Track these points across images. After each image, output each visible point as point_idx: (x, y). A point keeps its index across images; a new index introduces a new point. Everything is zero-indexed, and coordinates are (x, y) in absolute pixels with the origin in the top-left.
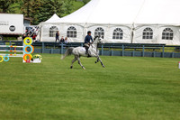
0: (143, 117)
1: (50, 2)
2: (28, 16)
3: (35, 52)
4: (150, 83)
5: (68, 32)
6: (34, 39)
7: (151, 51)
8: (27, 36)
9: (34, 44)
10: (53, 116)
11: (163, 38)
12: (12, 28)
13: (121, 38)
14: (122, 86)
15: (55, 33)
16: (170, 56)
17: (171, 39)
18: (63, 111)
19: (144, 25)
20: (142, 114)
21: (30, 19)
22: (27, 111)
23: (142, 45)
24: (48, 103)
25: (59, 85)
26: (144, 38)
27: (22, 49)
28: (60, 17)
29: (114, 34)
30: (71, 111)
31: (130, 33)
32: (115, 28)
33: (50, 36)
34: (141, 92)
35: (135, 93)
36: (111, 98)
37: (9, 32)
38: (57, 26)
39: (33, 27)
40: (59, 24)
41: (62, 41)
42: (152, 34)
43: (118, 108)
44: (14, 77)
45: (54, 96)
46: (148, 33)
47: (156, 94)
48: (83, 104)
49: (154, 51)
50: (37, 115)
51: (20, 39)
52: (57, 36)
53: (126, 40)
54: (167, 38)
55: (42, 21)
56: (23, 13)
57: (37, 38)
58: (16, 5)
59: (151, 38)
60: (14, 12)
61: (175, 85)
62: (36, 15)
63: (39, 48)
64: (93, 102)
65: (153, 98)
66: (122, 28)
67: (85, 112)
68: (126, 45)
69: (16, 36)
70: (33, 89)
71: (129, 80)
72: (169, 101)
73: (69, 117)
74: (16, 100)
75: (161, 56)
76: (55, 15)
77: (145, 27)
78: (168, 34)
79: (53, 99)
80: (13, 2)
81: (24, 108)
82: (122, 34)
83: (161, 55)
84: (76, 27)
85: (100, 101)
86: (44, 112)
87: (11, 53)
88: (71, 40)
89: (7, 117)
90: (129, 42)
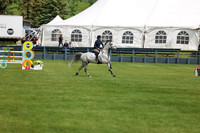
0: (156, 130)
1: (53, 3)
2: (28, 18)
3: (35, 58)
4: (163, 92)
5: (72, 36)
6: (35, 43)
7: (164, 57)
8: (27, 40)
9: (35, 49)
10: (55, 129)
11: (178, 42)
12: (10, 31)
13: (131, 42)
14: (133, 96)
15: (58, 37)
16: (186, 62)
17: (187, 43)
18: (67, 124)
19: (156, 28)
20: (155, 126)
21: (30, 21)
22: (27, 123)
23: (154, 50)
24: (50, 114)
25: (63, 94)
26: (157, 42)
27: (21, 54)
28: (63, 18)
29: (124, 38)
30: (76, 123)
31: (141, 37)
32: (125, 31)
33: (53, 40)
34: (154, 102)
35: (147, 103)
36: (120, 109)
37: (7, 36)
38: (61, 29)
39: (34, 30)
40: (62, 26)
41: (66, 45)
42: (165, 37)
43: (128, 119)
44: (13, 85)
45: (57, 107)
46: (161, 37)
47: (170, 104)
48: (89, 115)
49: (168, 56)
50: (37, 127)
51: (19, 43)
52: (61, 40)
53: (137, 44)
54: (183, 43)
55: (43, 23)
56: (23, 15)
57: (38, 42)
58: (14, 5)
59: (165, 42)
60: (12, 14)
61: (192, 94)
62: (37, 17)
63: (41, 53)
64: (100, 113)
65: (167, 108)
66: (132, 31)
67: (91, 124)
68: (136, 49)
69: (15, 40)
70: (34, 98)
71: (141, 88)
72: (184, 112)
73: (74, 130)
74: (14, 111)
75: (176, 63)
76: (58, 17)
77: (157, 31)
78: (183, 38)
79: (56, 110)
80: (11, 3)
81: (24, 119)
82: (132, 38)
83: (176, 61)
84: (81, 30)
85: (108, 112)
86: (45, 124)
87: (9, 59)
88: (75, 44)
89: (5, 130)
90: (140, 46)
